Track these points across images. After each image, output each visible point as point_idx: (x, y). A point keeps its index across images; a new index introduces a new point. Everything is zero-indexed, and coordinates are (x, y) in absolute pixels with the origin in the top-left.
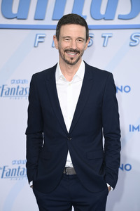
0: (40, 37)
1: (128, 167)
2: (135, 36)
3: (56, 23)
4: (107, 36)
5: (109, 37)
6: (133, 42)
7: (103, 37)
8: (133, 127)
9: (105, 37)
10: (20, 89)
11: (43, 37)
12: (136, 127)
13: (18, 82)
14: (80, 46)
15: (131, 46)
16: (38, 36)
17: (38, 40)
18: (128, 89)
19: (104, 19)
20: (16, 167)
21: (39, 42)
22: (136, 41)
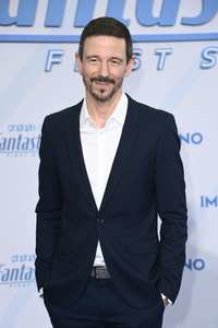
0: (55, 56)
1: (199, 265)
2: (209, 52)
3: (80, 32)
4: (164, 52)
5: (167, 54)
6: (206, 62)
7: (157, 54)
8: (208, 200)
9: (160, 54)
10: (23, 141)
11: (59, 55)
12: (211, 199)
13: (20, 128)
14: (115, 71)
15: (202, 68)
16: (52, 53)
17: (51, 60)
18: (198, 138)
19: (158, 24)
20: (18, 265)
21: (53, 63)
22: (210, 61)
